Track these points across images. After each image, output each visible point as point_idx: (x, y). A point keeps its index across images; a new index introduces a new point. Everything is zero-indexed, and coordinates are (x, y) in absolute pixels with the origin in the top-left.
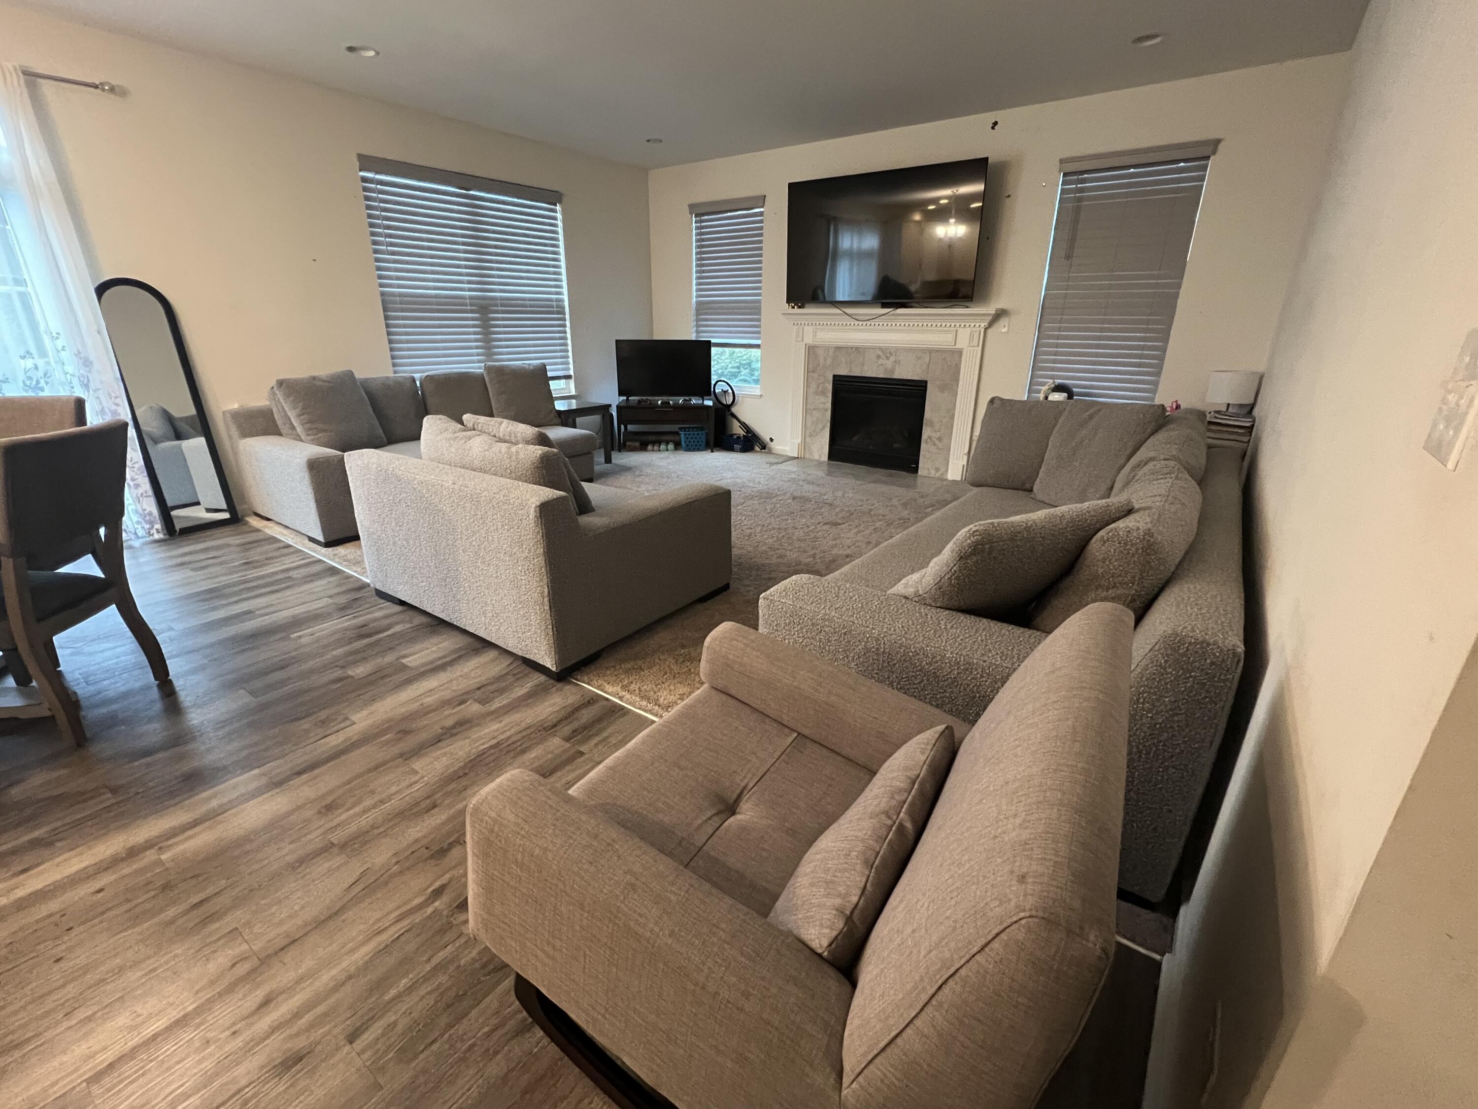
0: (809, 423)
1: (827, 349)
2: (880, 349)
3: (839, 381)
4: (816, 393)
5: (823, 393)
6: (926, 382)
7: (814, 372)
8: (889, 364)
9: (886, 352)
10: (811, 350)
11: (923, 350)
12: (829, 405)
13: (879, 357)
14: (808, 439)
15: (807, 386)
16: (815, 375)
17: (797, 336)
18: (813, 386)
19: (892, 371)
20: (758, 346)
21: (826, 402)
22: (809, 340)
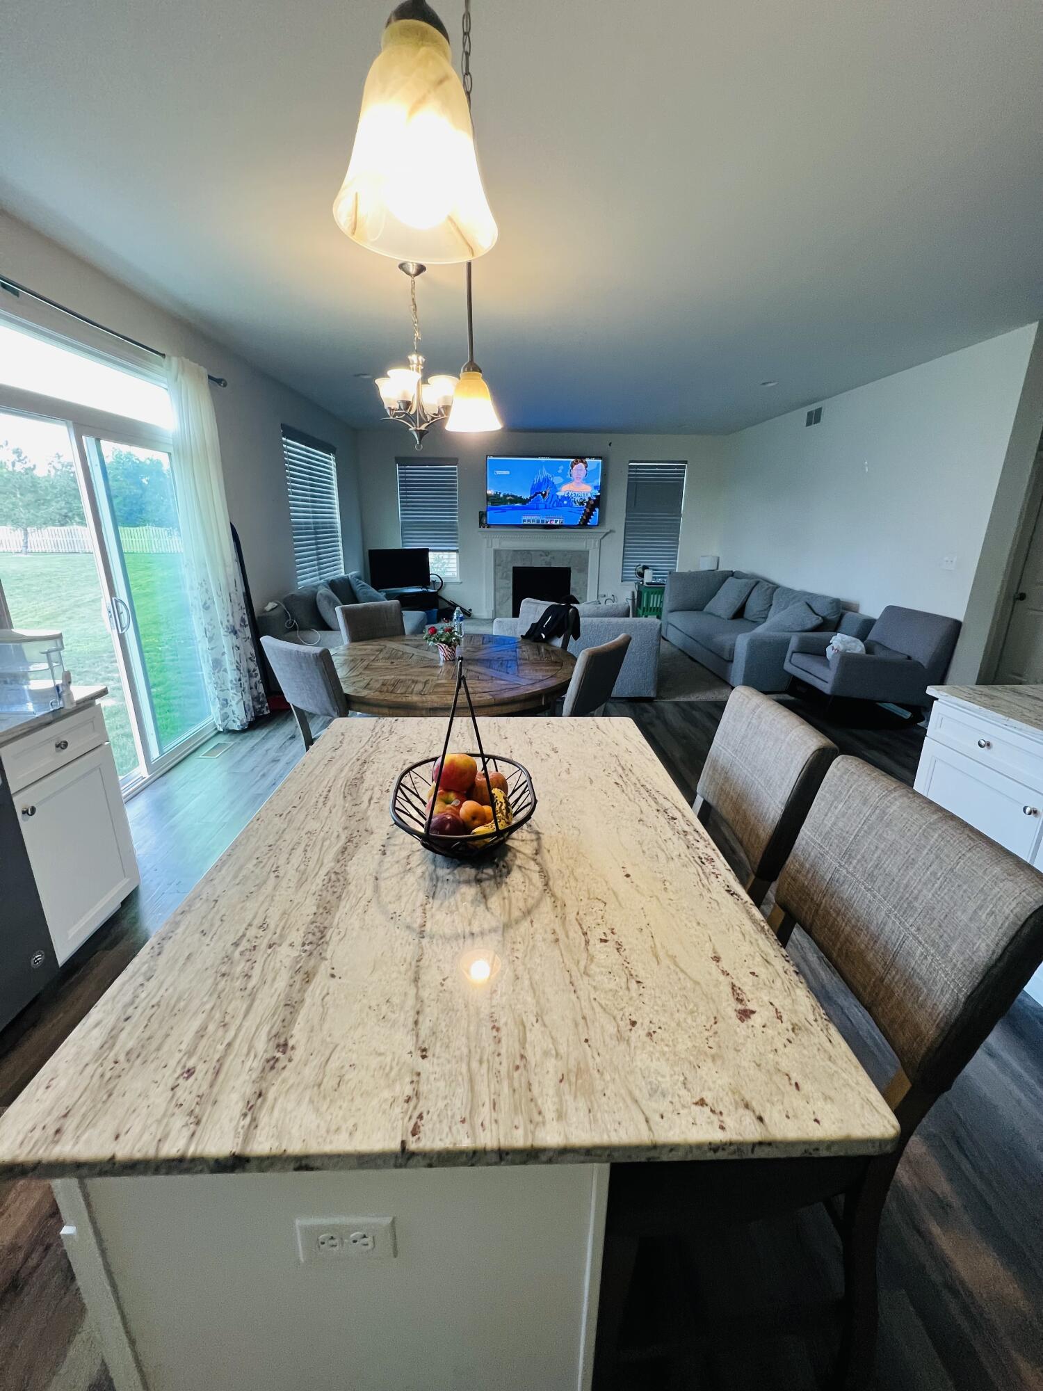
0: (498, 597)
1: (508, 551)
2: (543, 551)
3: (516, 570)
4: (501, 578)
5: (506, 578)
6: (570, 568)
7: (499, 565)
8: (548, 559)
9: (547, 553)
10: (496, 552)
11: (568, 551)
12: (511, 585)
13: (541, 555)
14: (498, 607)
15: (495, 573)
16: (501, 568)
17: (488, 544)
18: (499, 574)
19: (550, 563)
20: (456, 551)
21: (509, 583)
22: (496, 546)
